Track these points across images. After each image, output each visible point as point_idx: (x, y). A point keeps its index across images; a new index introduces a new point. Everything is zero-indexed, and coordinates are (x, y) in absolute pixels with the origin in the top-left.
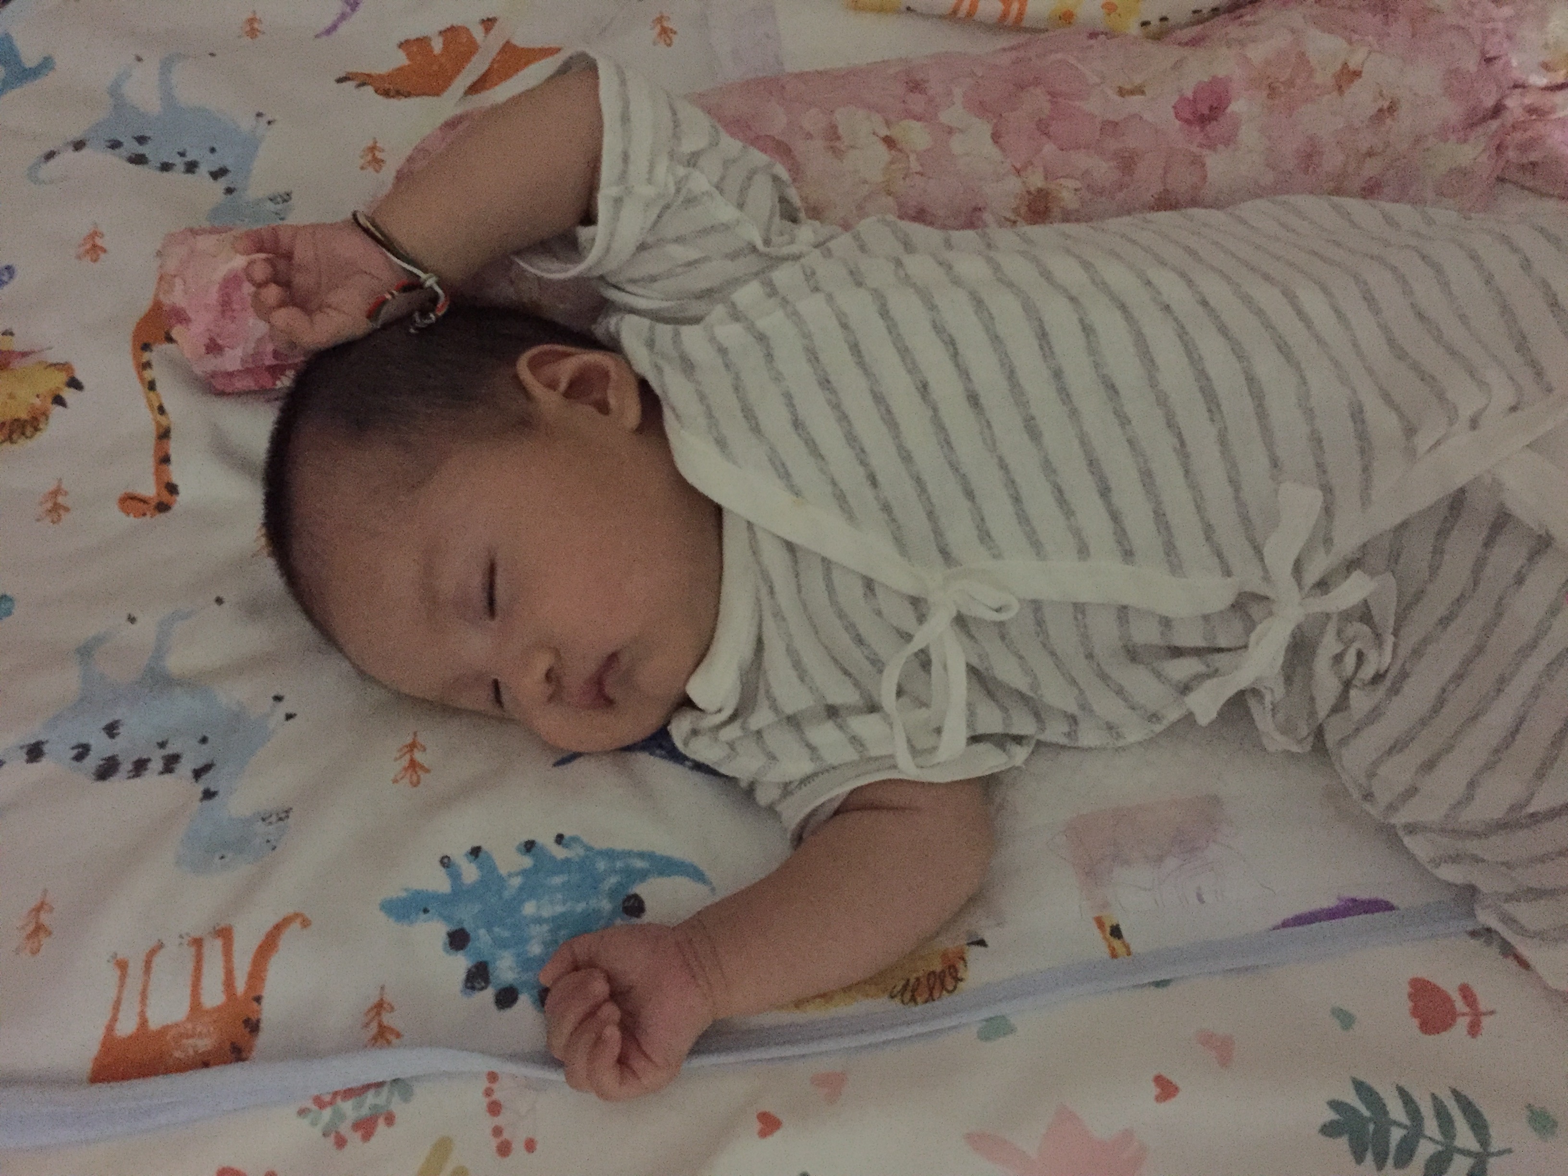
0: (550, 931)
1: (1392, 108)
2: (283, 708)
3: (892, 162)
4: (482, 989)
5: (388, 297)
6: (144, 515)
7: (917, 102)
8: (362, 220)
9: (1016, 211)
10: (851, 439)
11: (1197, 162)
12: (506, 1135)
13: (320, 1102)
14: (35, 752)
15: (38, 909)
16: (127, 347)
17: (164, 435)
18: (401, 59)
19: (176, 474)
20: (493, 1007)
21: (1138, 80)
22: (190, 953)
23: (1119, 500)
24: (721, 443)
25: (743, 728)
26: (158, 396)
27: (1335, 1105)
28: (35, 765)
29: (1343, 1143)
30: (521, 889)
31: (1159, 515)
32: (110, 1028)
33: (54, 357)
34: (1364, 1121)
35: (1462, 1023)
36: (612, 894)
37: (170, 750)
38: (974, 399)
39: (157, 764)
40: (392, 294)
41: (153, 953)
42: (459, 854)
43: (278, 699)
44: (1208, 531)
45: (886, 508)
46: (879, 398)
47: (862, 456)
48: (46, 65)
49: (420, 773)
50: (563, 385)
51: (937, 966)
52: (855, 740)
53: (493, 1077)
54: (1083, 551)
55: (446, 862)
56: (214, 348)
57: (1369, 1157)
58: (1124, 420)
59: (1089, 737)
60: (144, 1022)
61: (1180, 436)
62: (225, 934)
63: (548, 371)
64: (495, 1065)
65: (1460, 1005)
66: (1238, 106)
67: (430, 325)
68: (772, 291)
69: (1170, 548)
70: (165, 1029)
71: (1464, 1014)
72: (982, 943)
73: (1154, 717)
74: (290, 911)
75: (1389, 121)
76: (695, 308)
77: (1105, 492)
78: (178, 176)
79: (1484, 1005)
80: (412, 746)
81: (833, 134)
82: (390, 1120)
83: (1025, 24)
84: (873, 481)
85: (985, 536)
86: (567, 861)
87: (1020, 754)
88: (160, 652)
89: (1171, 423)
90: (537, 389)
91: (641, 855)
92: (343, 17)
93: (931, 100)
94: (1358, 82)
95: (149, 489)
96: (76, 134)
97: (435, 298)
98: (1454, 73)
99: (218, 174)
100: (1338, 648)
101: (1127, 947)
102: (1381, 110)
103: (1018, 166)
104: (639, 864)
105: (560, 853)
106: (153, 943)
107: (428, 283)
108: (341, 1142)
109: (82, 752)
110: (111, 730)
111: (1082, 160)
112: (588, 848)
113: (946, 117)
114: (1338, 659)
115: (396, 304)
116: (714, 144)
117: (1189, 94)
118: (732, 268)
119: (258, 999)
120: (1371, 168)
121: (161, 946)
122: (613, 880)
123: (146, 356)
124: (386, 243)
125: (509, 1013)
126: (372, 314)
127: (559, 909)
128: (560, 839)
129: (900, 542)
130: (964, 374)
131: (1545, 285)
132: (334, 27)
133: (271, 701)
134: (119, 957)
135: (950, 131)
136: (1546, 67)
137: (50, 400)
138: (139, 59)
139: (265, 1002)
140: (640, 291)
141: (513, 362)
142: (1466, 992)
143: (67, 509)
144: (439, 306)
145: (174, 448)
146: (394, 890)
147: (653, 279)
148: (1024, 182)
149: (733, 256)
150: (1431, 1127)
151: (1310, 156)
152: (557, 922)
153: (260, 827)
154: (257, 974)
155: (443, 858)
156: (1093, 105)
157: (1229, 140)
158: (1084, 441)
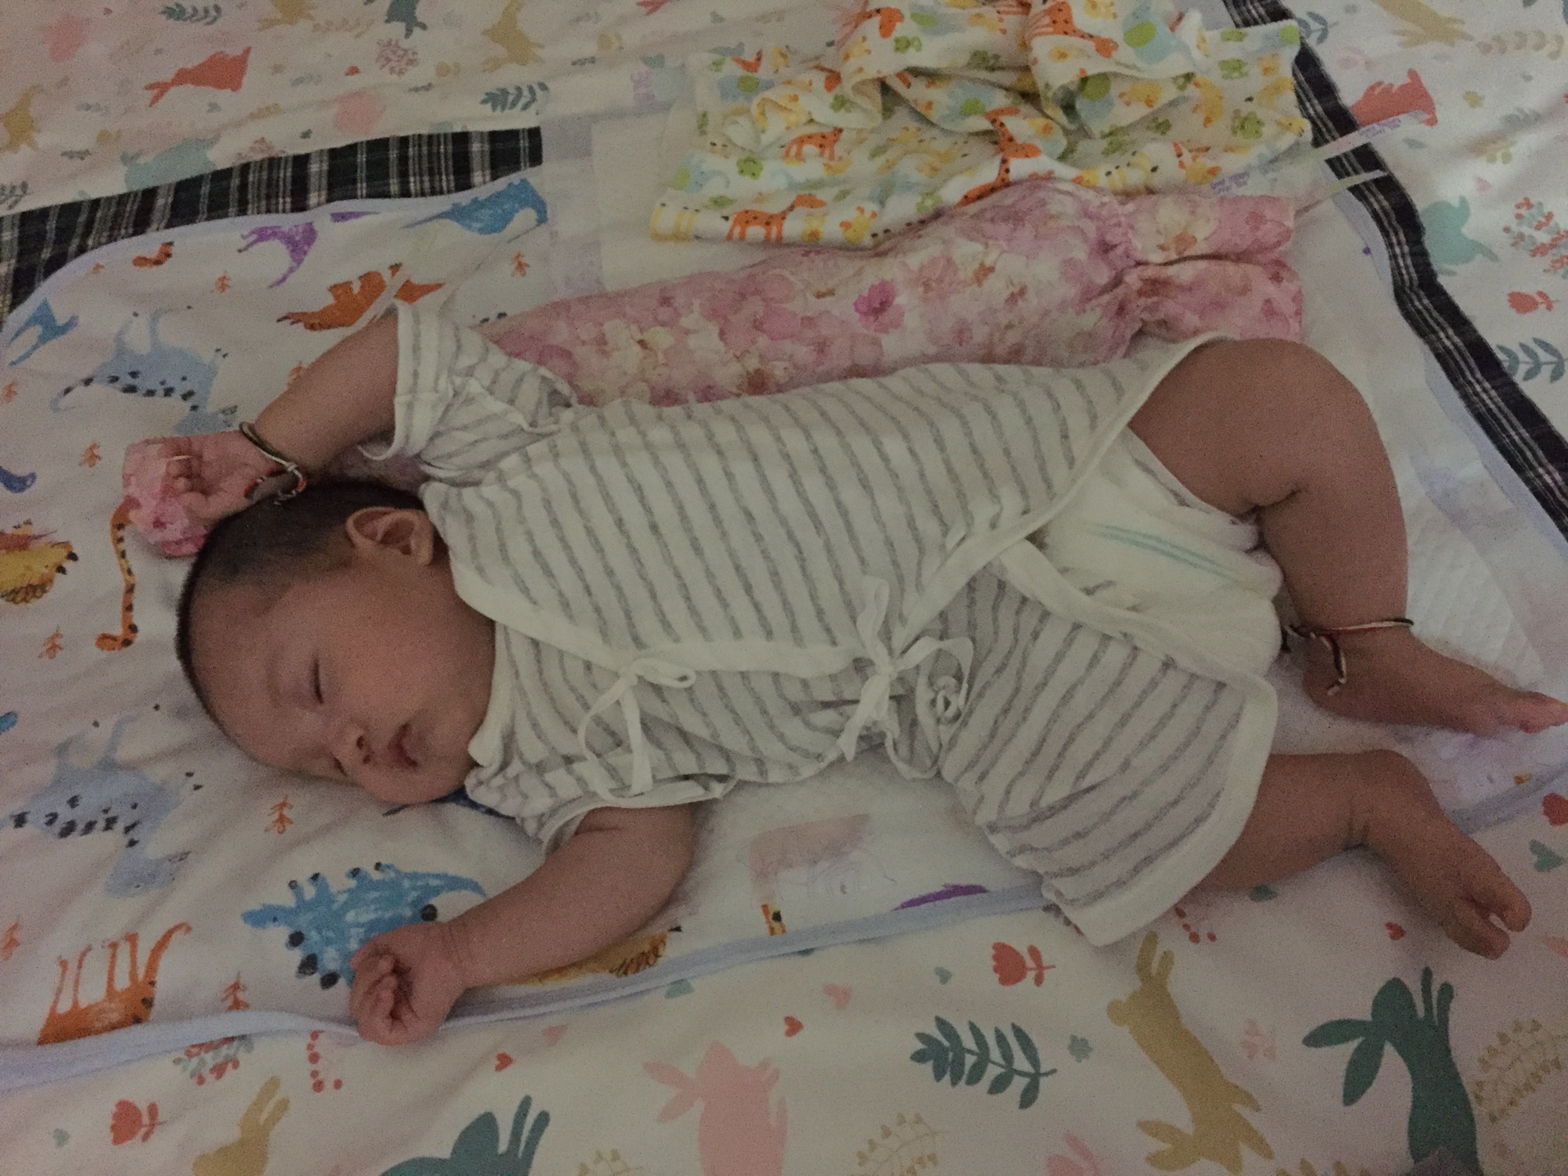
0: (365, 932)
1: (1022, 292)
2: (193, 781)
3: (644, 358)
4: (313, 973)
5: (259, 481)
6: (114, 649)
7: (664, 313)
8: (246, 429)
9: (739, 387)
10: (573, 561)
11: (876, 343)
12: (321, 1077)
13: (189, 1054)
14: (20, 820)
15: (14, 928)
16: (108, 527)
17: (130, 589)
18: (330, 300)
19: (137, 619)
20: (319, 987)
21: (831, 284)
22: (109, 952)
23: (759, 596)
24: (480, 570)
25: (504, 777)
26: (127, 562)
27: (921, 1036)
28: (20, 830)
29: (928, 1068)
30: (346, 903)
31: (786, 605)
32: (53, 1009)
33: (59, 538)
34: (945, 1050)
35: (1031, 975)
36: (414, 904)
37: (111, 814)
38: (654, 528)
39: (101, 824)
40: (262, 478)
41: (84, 954)
42: (303, 878)
43: (189, 775)
44: (820, 613)
45: (598, 610)
46: (589, 531)
47: (580, 573)
48: (71, 324)
49: (286, 824)
50: (379, 537)
51: (646, 948)
52: (580, 779)
53: (315, 1035)
54: (737, 633)
55: (293, 885)
56: (159, 524)
57: (947, 1078)
58: (758, 538)
59: (775, 776)
60: (75, 1003)
61: (798, 546)
62: (132, 939)
63: (368, 528)
64: (318, 1026)
65: (1030, 963)
66: (901, 300)
67: (293, 499)
68: (527, 460)
69: (794, 628)
70: (90, 1007)
71: (1031, 969)
72: (678, 929)
73: (819, 757)
74: (178, 922)
75: (1020, 302)
76: (477, 474)
77: (748, 589)
78: (159, 400)
79: (1046, 960)
80: (283, 805)
81: (601, 341)
82: (236, 1065)
83: (784, 242)
84: (588, 590)
85: (666, 625)
86: (383, 882)
87: (718, 790)
88: (113, 746)
89: (791, 536)
90: (358, 539)
91: (437, 876)
92: (291, 270)
93: (675, 310)
94: (992, 276)
95: (118, 631)
96: (85, 375)
97: (296, 479)
98: (1069, 263)
99: (186, 396)
100: (931, 695)
101: (782, 926)
102: (1013, 294)
103: (738, 354)
104: (434, 882)
105: (376, 876)
106: (82, 948)
107: (290, 469)
108: (201, 1081)
109: (53, 818)
110: (73, 802)
111: (788, 346)
112: (397, 872)
113: (686, 322)
114: (933, 702)
115: (269, 485)
116: (483, 359)
117: (865, 293)
118: (503, 445)
119: (152, 983)
120: (1012, 338)
121: (89, 949)
122: (414, 894)
123: (121, 533)
124: (259, 443)
125: (332, 990)
126: (248, 494)
127: (372, 916)
128: (378, 866)
129: (604, 632)
130: (649, 511)
131: (1064, 422)
132: (284, 279)
133: (184, 777)
134: (63, 959)
135: (687, 332)
136: (1162, 248)
137: (54, 570)
138: (136, 315)
139: (157, 985)
140: (440, 465)
141: (343, 522)
142: (1034, 952)
143: (61, 649)
144: (300, 484)
145: (137, 600)
146: (254, 905)
147: (450, 456)
148: (743, 365)
149: (506, 436)
150: (995, 1054)
151: (961, 332)
152: (371, 926)
153: (167, 865)
154: (152, 967)
155: (292, 882)
156: (796, 306)
157: (897, 324)
158: (732, 554)
